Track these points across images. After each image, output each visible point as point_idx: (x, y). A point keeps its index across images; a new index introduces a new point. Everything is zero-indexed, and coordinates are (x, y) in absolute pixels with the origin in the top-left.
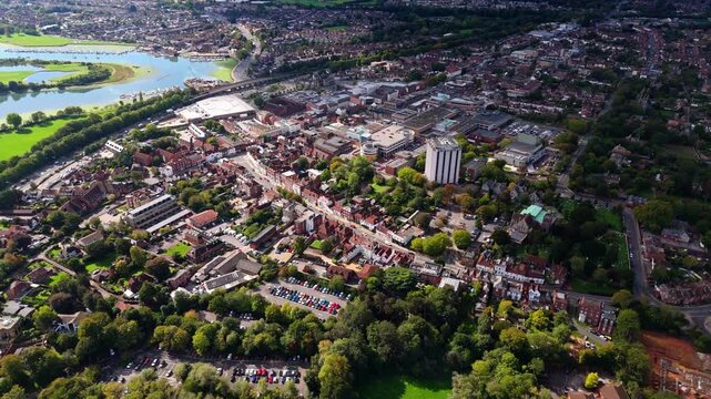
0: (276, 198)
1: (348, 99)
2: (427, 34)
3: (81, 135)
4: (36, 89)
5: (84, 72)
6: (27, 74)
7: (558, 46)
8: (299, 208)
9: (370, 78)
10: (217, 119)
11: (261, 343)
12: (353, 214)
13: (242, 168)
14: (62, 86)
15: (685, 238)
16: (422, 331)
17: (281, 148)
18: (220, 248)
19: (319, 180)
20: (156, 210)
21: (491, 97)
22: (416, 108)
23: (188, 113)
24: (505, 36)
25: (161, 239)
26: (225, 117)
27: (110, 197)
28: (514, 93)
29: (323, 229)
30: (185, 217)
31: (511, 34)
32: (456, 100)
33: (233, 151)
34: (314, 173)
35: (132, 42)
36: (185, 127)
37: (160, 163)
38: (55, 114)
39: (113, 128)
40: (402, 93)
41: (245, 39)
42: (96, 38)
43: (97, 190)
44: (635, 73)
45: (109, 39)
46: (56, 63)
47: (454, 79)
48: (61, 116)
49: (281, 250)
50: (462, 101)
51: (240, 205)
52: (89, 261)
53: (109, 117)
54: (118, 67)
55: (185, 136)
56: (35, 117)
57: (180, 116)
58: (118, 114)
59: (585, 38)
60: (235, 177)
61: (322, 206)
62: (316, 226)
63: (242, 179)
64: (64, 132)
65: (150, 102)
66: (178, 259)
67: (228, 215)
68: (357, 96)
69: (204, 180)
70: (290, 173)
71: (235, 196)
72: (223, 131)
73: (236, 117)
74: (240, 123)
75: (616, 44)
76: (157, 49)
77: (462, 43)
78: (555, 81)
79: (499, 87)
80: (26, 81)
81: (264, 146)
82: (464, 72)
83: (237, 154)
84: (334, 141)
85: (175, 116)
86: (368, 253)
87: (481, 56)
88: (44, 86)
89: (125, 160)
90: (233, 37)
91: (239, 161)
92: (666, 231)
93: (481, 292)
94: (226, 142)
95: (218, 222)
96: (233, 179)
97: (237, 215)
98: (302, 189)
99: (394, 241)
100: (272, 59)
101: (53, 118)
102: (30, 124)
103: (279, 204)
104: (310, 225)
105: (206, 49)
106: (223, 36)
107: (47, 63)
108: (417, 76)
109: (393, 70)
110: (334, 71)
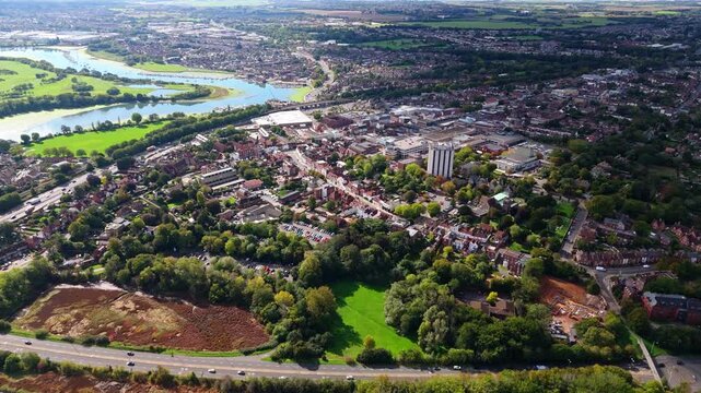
0: (305, 176)
1: (389, 117)
2: (482, 74)
3: (180, 130)
4: (155, 100)
5: (192, 90)
6: (152, 90)
7: (603, 87)
8: (320, 182)
9: (415, 103)
10: (281, 126)
11: (269, 251)
12: (359, 189)
13: (289, 157)
14: (174, 100)
15: (621, 226)
16: (377, 254)
17: (323, 147)
18: (257, 201)
19: (344, 168)
20: (221, 177)
21: (513, 122)
22: (443, 127)
23: (261, 121)
24: (555, 78)
25: (220, 194)
26: (288, 126)
27: (192, 167)
28: (536, 121)
29: (333, 195)
30: (240, 183)
31: (563, 76)
32: (481, 122)
33: (287, 147)
34: (341, 164)
35: (233, 71)
36: (256, 130)
37: (232, 151)
38: (165, 117)
39: (204, 127)
40: (438, 115)
41: (322, 72)
42: (206, 68)
43: (183, 162)
44: (662, 112)
45: (216, 68)
46: (173, 83)
47: (488, 109)
48: (169, 118)
49: (300, 206)
50: (486, 124)
51: (281, 179)
52: (170, 202)
53: (203, 119)
54: (218, 89)
55: (254, 136)
56: (151, 117)
57: (255, 123)
58: (210, 118)
59: (633, 82)
60: (282, 162)
61: (339, 183)
62: (329, 194)
63: (286, 164)
64: (169, 127)
65: (234, 112)
66: (228, 205)
67: (269, 184)
68: (397, 116)
69: (260, 163)
70: (323, 162)
71: (279, 174)
72: (283, 134)
73: (297, 126)
74: (298, 131)
75: (662, 88)
76: (250, 77)
77: (512, 81)
78: (580, 114)
79: (526, 116)
80: (149, 95)
81: (310, 145)
82: (501, 103)
83: (290, 149)
84: (365, 145)
85: (251, 123)
86: (361, 213)
87: (523, 92)
88: (161, 99)
89: (208, 147)
90: (313, 70)
91: (289, 154)
92: (607, 220)
93: (433, 241)
94: (282, 140)
95: (262, 188)
96: (280, 164)
97: (276, 185)
98: (328, 172)
99: (384, 208)
100: (340, 87)
101: (164, 120)
102: (148, 122)
103: (307, 179)
104: (325, 192)
105: (290, 79)
106: (305, 69)
107: (167, 83)
108: (456, 104)
109: (438, 99)
110: (388, 99)
